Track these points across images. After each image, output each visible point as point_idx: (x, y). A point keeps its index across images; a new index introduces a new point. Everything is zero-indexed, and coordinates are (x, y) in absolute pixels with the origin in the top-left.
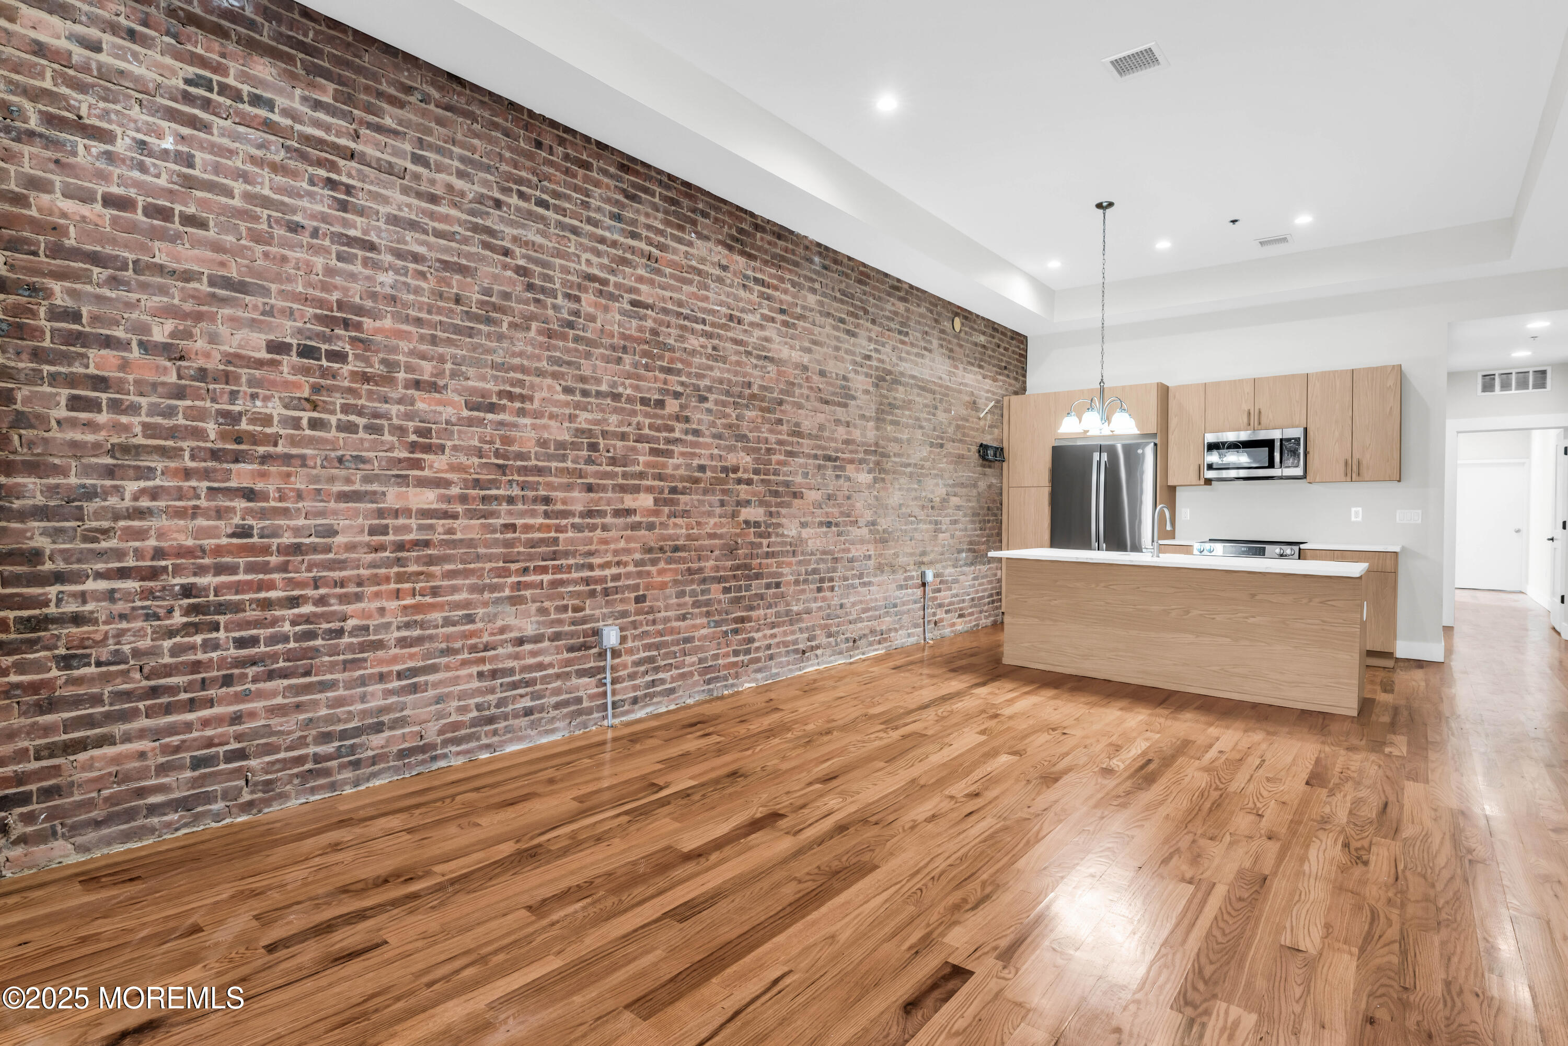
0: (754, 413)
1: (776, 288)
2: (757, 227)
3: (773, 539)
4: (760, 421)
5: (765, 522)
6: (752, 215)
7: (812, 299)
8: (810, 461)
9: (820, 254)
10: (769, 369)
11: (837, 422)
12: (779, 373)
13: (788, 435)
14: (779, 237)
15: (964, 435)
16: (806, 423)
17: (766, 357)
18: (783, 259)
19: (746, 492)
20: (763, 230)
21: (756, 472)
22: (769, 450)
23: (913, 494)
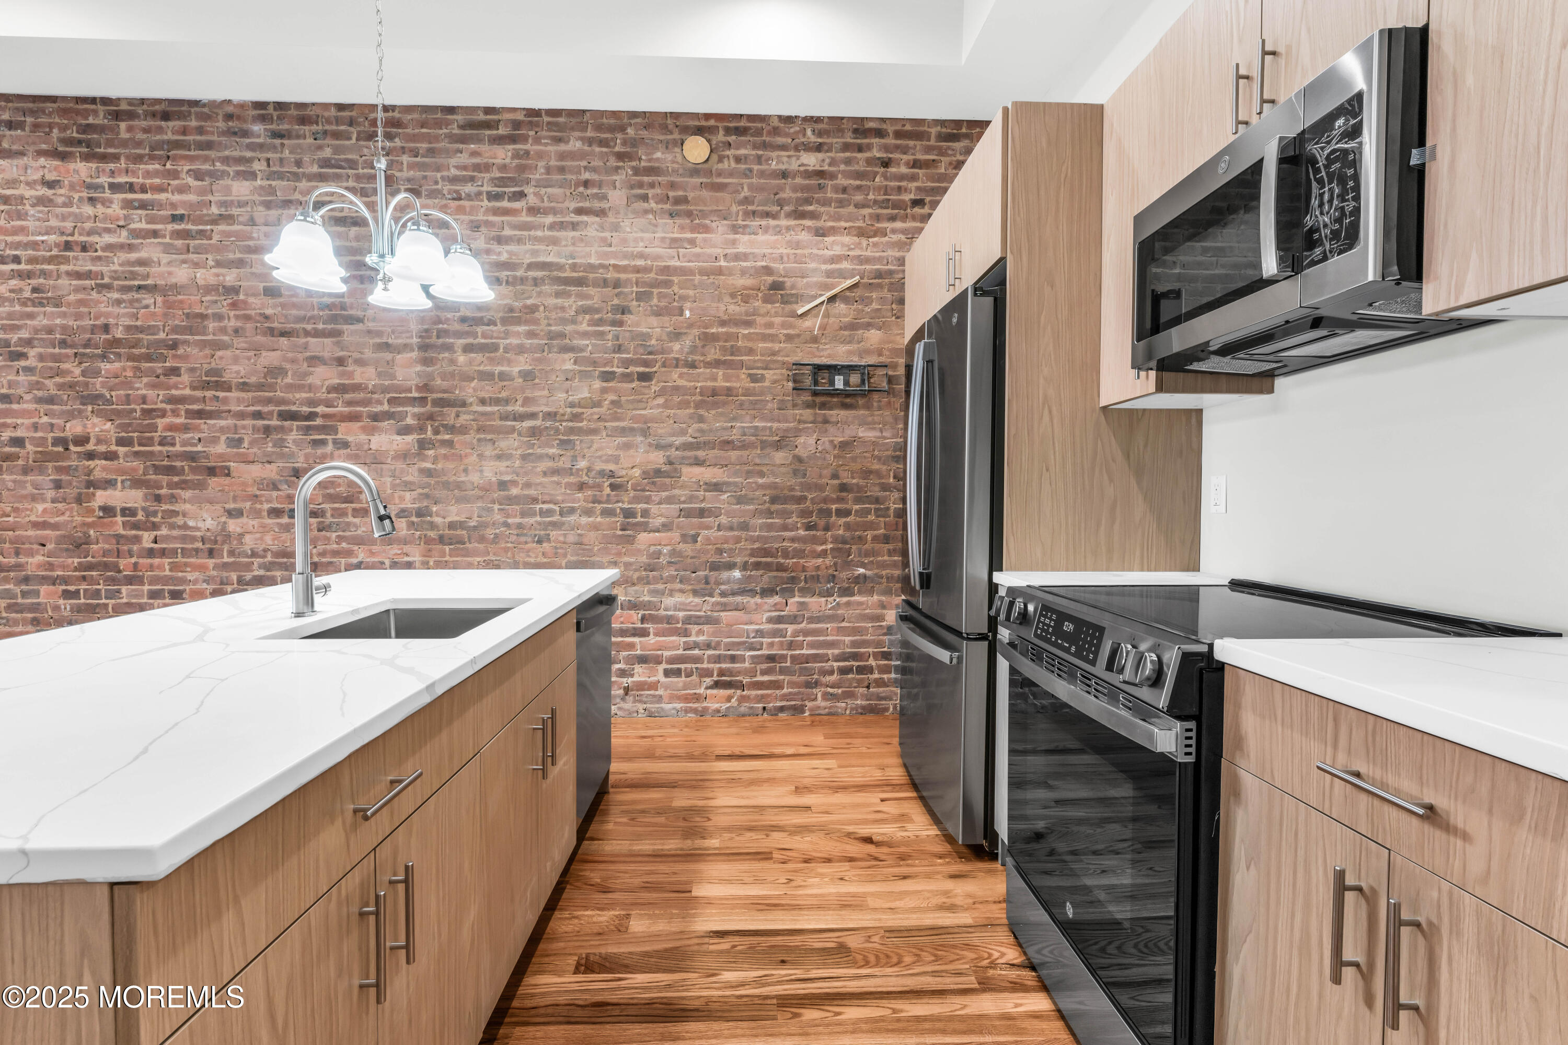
0: (117, 365)
1: (160, 189)
2: (117, 116)
3: (164, 531)
4: (129, 373)
5: (144, 509)
6: (105, 101)
7: (241, 189)
8: (249, 422)
9: (263, 119)
10: (145, 302)
11: (314, 360)
12: (168, 305)
13: (193, 388)
14: (166, 116)
15: (734, 351)
16: (235, 368)
17: (140, 287)
18: (177, 145)
19: (104, 469)
20: (131, 115)
21: (121, 442)
22: (147, 413)
23: (546, 464)
